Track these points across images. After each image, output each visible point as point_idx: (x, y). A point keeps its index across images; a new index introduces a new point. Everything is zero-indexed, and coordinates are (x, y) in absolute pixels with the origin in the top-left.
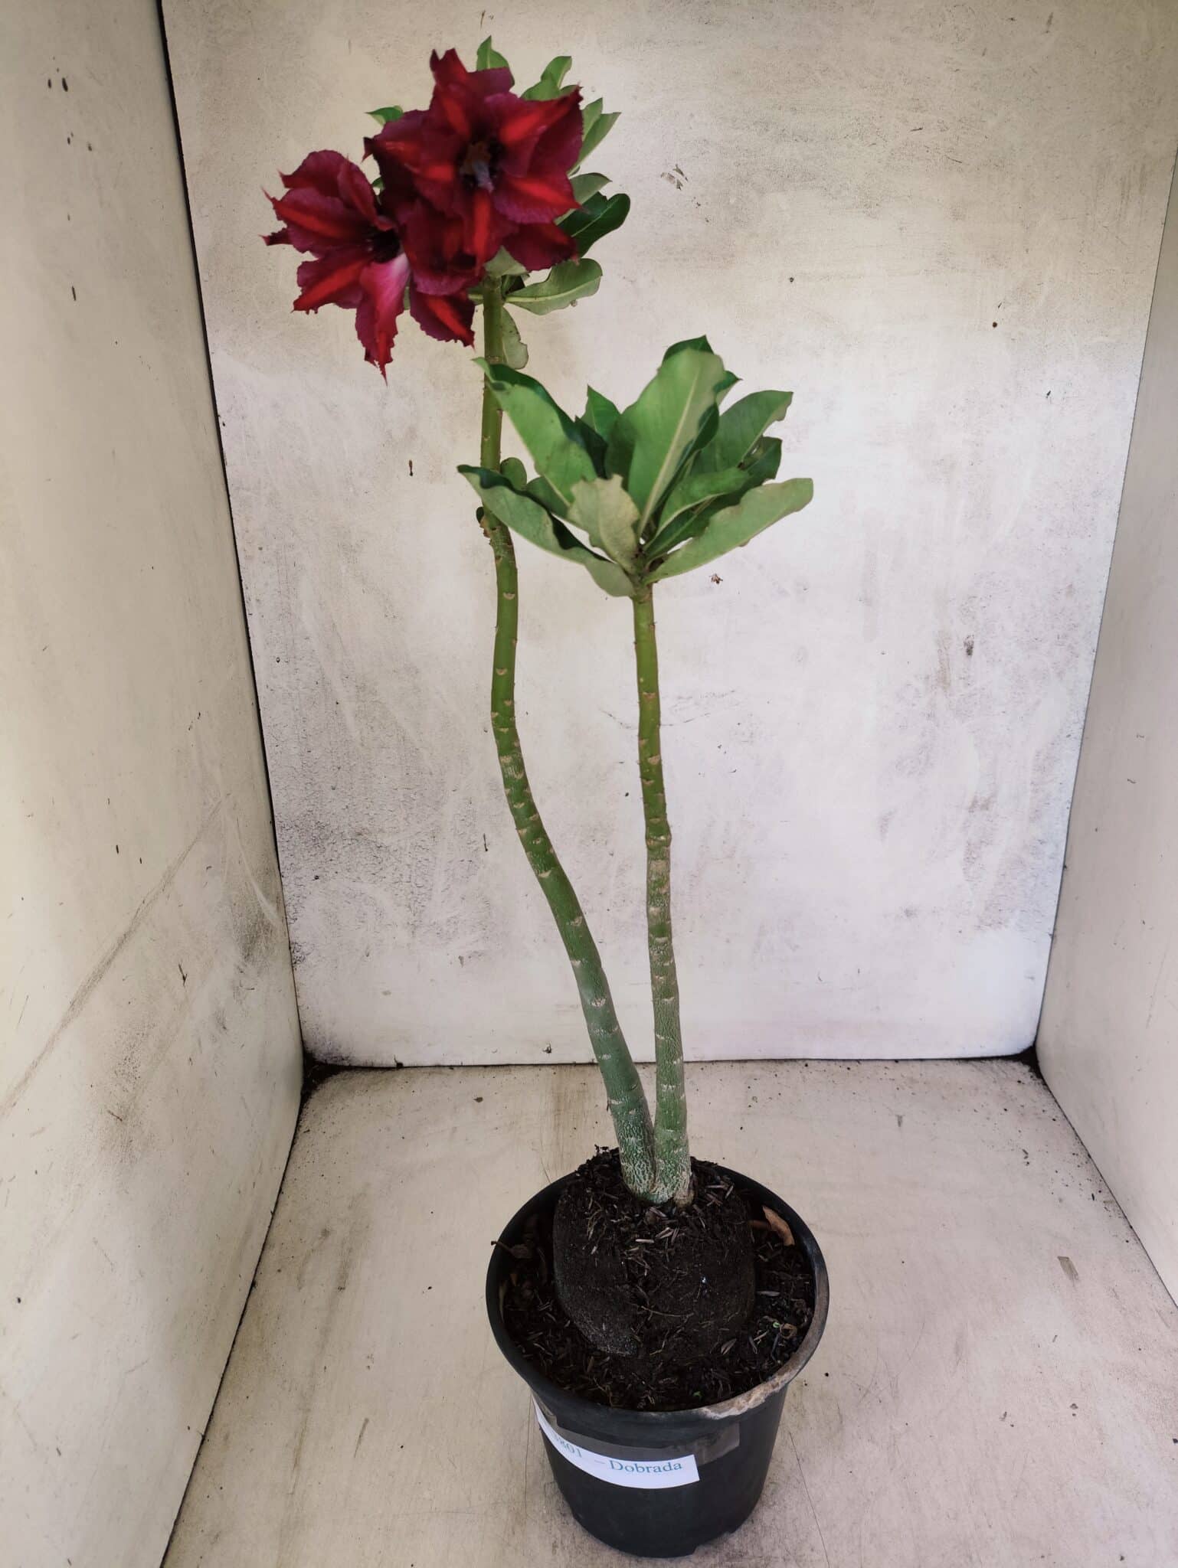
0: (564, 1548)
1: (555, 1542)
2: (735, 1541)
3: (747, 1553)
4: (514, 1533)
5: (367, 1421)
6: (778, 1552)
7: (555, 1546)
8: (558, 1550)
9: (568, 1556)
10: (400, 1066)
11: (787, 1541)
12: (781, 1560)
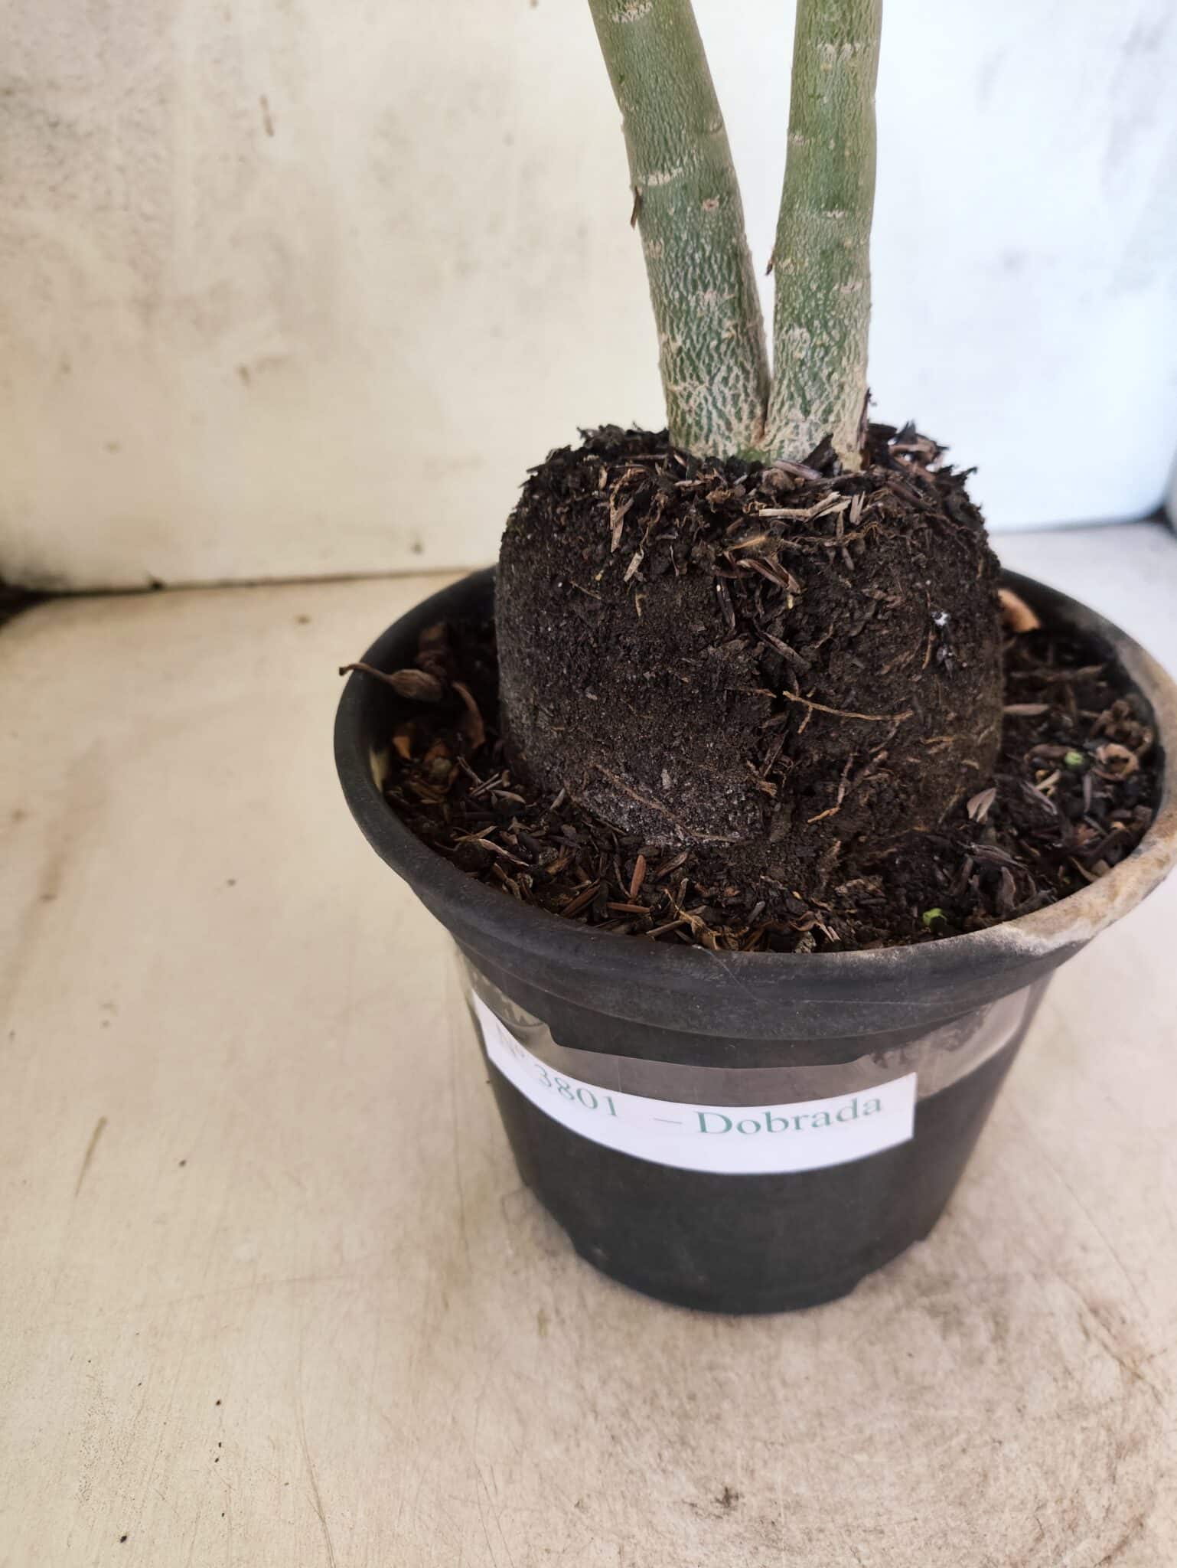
0: (563, 1322)
1: (542, 1311)
2: (924, 1255)
3: (955, 1276)
4: (446, 1305)
5: (102, 1123)
6: (1019, 1264)
7: (542, 1321)
8: (552, 1328)
9: (575, 1336)
10: (157, 587)
11: (1031, 1242)
12: (1029, 1279)
